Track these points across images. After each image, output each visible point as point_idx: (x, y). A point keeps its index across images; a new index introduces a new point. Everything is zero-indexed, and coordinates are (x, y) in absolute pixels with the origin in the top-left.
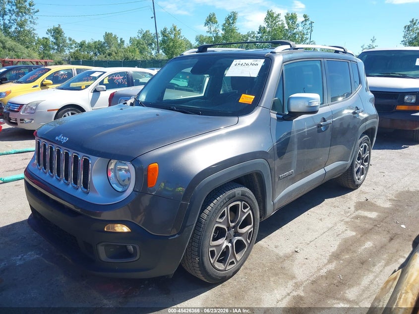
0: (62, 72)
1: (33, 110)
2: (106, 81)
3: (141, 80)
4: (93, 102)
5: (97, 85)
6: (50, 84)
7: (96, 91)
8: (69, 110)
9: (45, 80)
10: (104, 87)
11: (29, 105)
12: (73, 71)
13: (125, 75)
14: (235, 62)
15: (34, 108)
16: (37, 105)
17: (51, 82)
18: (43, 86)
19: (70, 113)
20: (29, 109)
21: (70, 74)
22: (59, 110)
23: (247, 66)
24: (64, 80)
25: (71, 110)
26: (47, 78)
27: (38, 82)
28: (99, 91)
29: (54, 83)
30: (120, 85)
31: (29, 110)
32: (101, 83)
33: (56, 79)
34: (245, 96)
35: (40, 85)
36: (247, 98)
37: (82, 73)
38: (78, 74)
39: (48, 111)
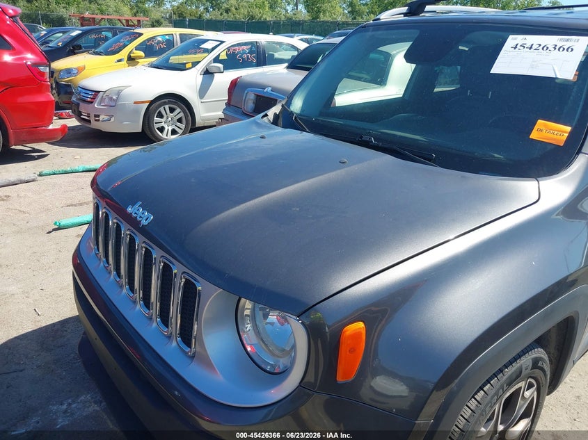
0: (159, 39)
1: (114, 101)
2: (223, 56)
3: (277, 55)
4: (203, 91)
5: (210, 63)
6: (140, 57)
7: (208, 73)
8: (165, 103)
9: (134, 51)
10: (221, 66)
11: (107, 93)
12: (175, 38)
13: (255, 46)
14: (513, 40)
15: (114, 97)
16: (119, 93)
17: (142, 54)
18: (131, 60)
19: (167, 107)
20: (107, 100)
21: (170, 43)
22: (152, 103)
23: (544, 52)
24: (162, 51)
25: (169, 103)
26: (137, 49)
27: (124, 54)
28: (212, 73)
29: (148, 55)
30: (245, 64)
31: (107, 102)
32: (216, 60)
33: (149, 49)
34: (545, 125)
35: (126, 59)
36: (550, 132)
37: (189, 41)
38: (181, 42)
39: (135, 103)
